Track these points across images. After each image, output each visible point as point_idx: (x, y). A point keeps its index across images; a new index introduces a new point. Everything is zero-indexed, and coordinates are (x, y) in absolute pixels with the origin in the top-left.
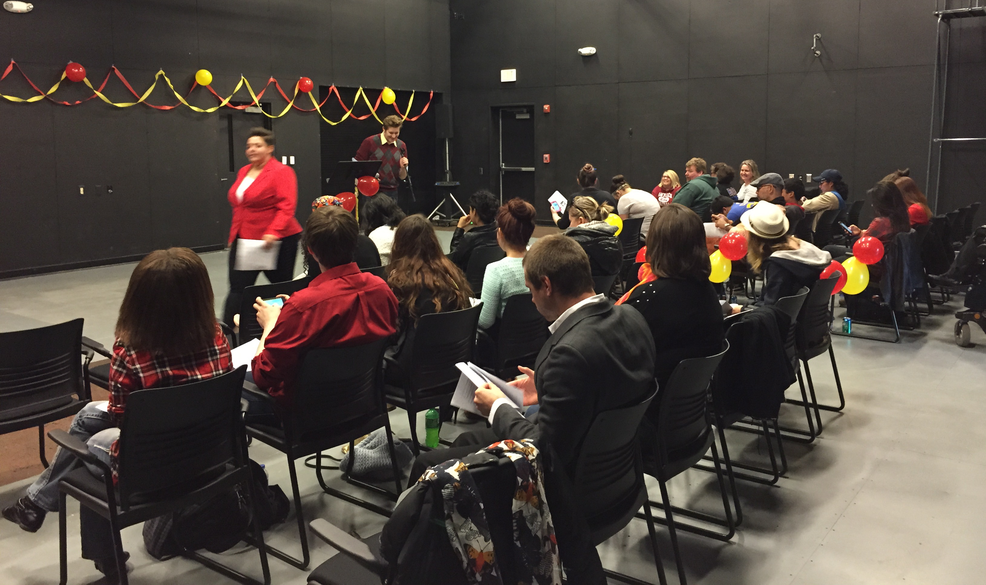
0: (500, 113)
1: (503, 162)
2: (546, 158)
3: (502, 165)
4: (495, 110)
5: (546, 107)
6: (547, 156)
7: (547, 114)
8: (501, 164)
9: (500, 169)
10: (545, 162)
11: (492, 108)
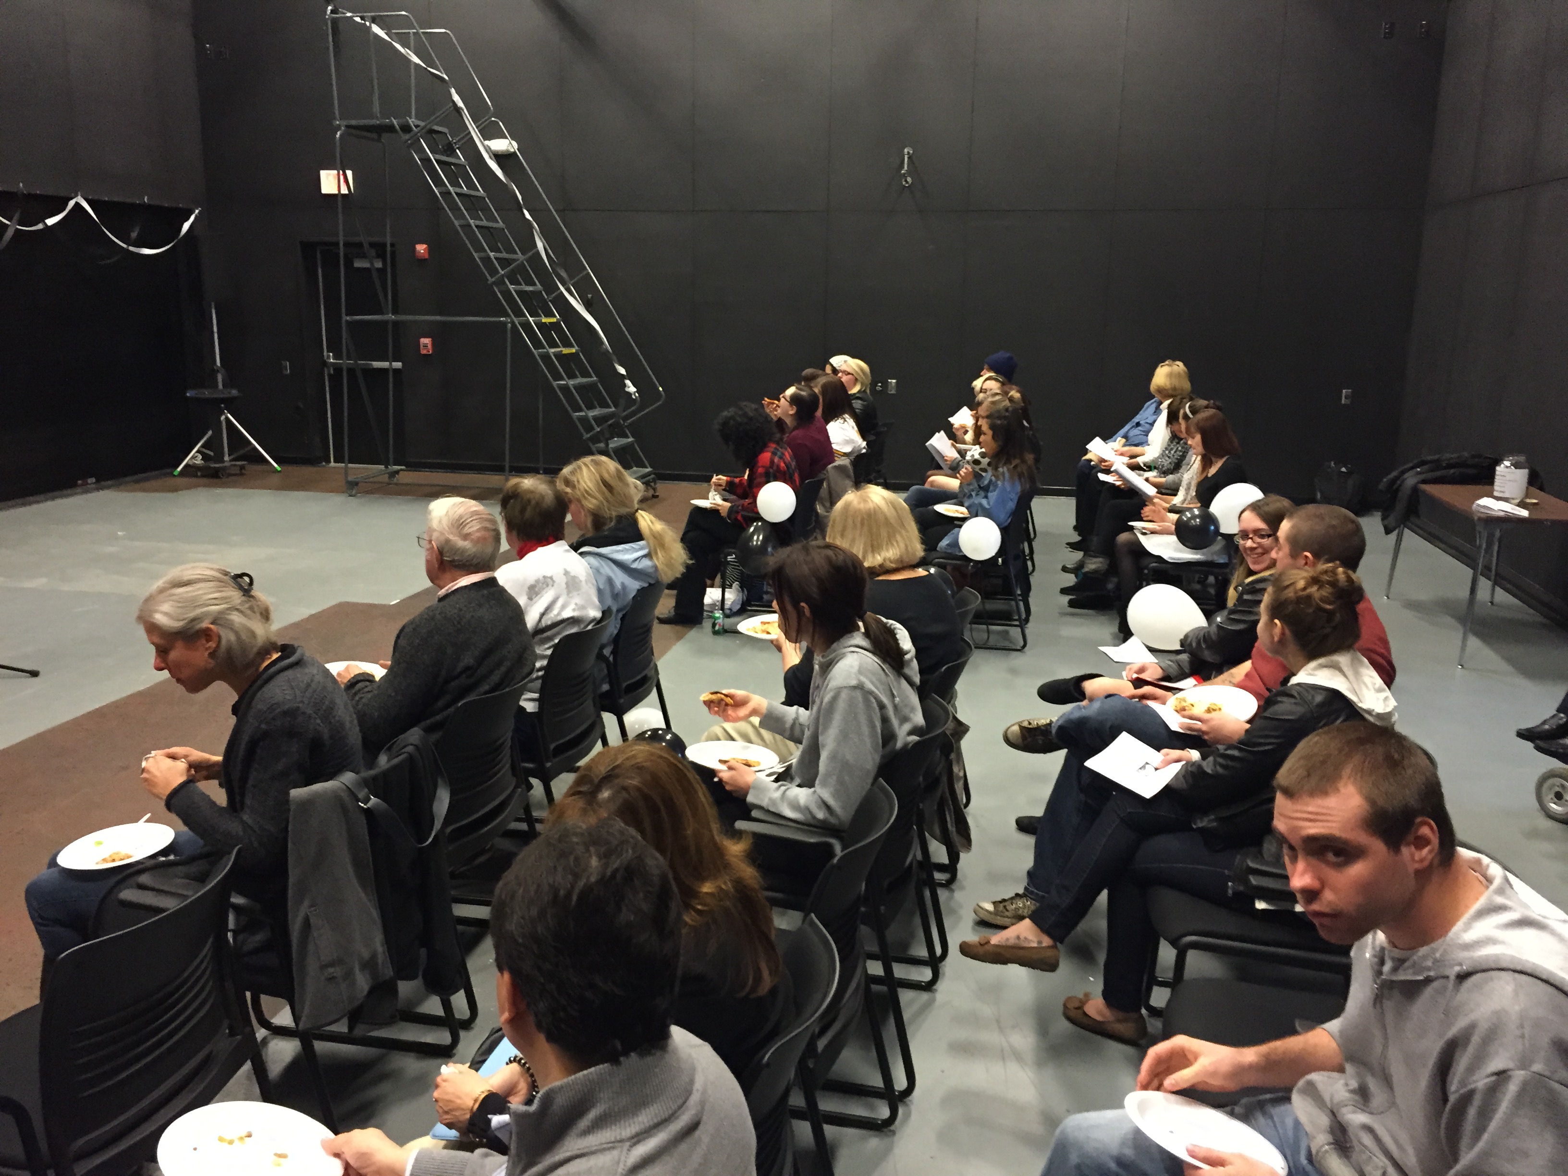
0: (319, 256)
1: (328, 351)
2: (425, 346)
3: (329, 357)
4: (308, 248)
5: (421, 248)
6: (426, 341)
7: (422, 261)
8: (325, 353)
9: (325, 364)
10: (424, 352)
11: (302, 243)
